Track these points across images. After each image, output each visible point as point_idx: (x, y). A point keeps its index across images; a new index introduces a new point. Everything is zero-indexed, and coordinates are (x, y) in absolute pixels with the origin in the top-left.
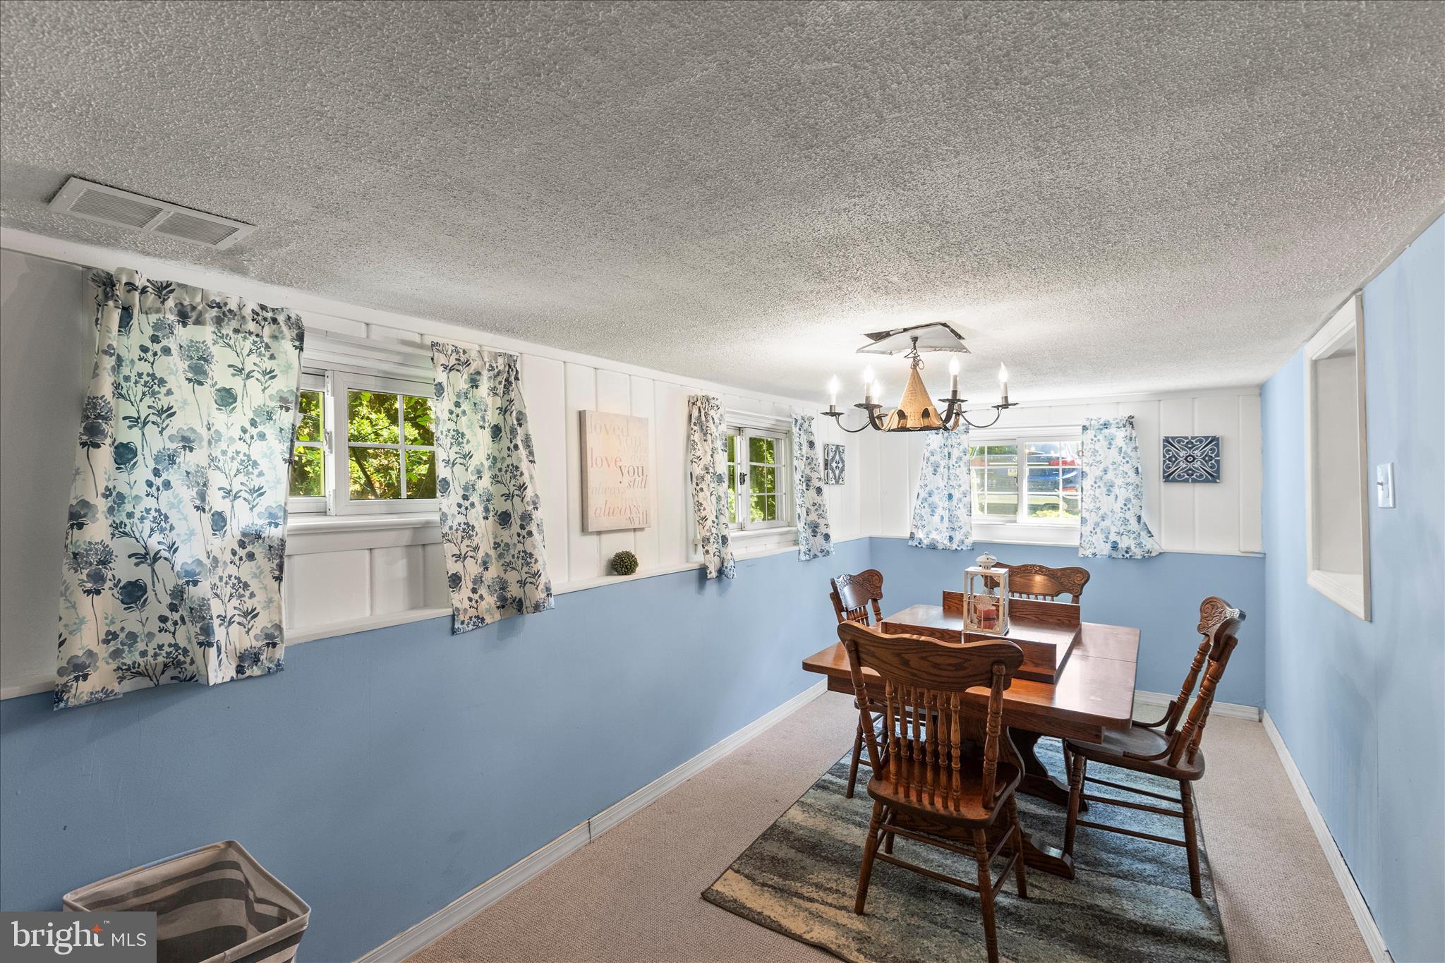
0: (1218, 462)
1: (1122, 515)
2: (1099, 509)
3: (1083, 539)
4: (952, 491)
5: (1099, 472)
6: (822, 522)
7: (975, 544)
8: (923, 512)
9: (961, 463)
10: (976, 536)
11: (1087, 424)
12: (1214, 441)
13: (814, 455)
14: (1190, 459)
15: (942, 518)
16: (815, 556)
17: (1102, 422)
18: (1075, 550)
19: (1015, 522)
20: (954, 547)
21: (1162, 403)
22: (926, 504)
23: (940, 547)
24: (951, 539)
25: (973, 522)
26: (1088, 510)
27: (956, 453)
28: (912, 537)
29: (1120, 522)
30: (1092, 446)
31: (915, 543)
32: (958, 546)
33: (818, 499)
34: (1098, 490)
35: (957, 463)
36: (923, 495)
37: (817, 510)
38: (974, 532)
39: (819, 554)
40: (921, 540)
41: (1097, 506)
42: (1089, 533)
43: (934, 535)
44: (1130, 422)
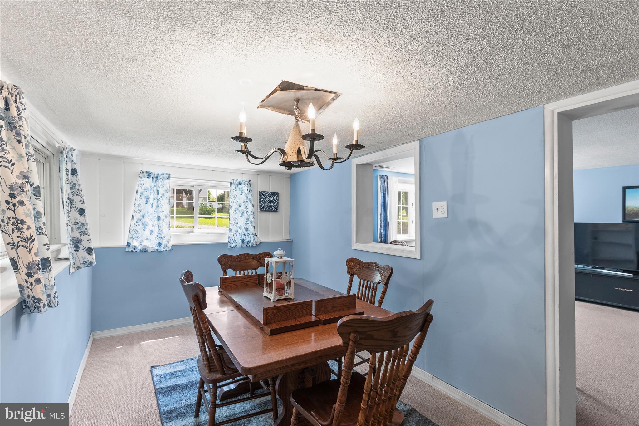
0: (278, 203)
1: (245, 226)
2: (237, 223)
3: (230, 238)
4: (160, 215)
5: (237, 206)
6: (84, 238)
7: (173, 246)
8: (138, 228)
9: (164, 198)
10: (173, 242)
11: (232, 181)
12: (277, 194)
13: (77, 181)
14: (269, 201)
15: (152, 231)
16: (79, 268)
17: (238, 181)
18: (226, 244)
19: (193, 232)
20: (162, 249)
21: (259, 176)
22: (140, 223)
23: (150, 250)
24: (160, 244)
25: (171, 233)
26: (232, 224)
27: (161, 191)
28: (129, 245)
29: (245, 230)
30: (234, 193)
31: (131, 249)
32: (164, 248)
33: (81, 219)
34: (236, 214)
35: (161, 197)
36: (137, 216)
37: (79, 228)
38: (172, 239)
39: (82, 266)
40: (135, 247)
41: (237, 222)
42: (232, 236)
43: (146, 243)
44: (249, 183)
